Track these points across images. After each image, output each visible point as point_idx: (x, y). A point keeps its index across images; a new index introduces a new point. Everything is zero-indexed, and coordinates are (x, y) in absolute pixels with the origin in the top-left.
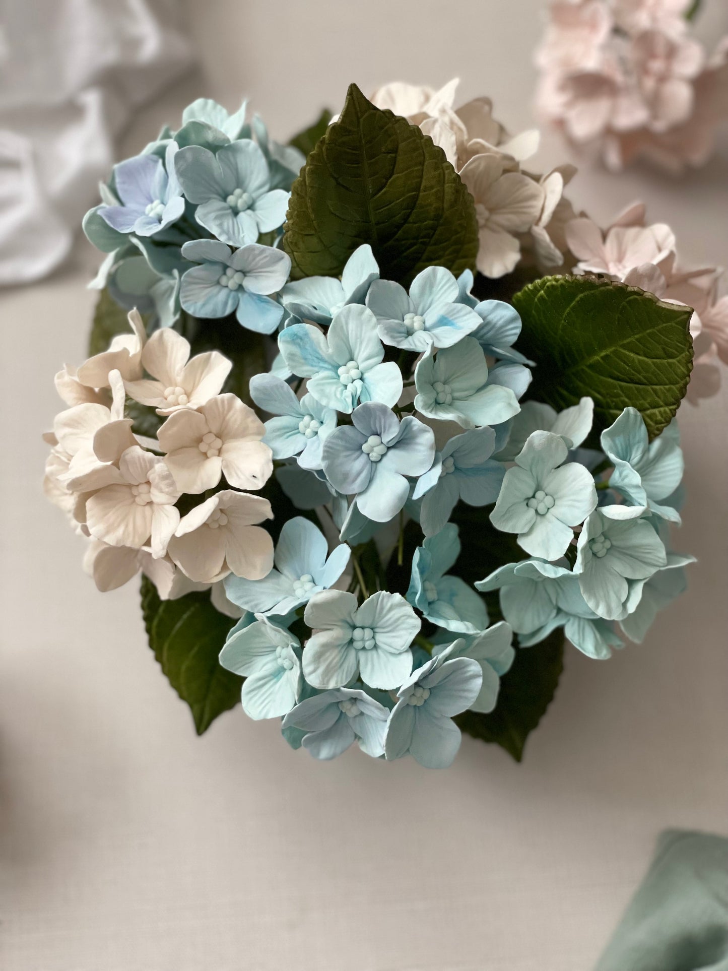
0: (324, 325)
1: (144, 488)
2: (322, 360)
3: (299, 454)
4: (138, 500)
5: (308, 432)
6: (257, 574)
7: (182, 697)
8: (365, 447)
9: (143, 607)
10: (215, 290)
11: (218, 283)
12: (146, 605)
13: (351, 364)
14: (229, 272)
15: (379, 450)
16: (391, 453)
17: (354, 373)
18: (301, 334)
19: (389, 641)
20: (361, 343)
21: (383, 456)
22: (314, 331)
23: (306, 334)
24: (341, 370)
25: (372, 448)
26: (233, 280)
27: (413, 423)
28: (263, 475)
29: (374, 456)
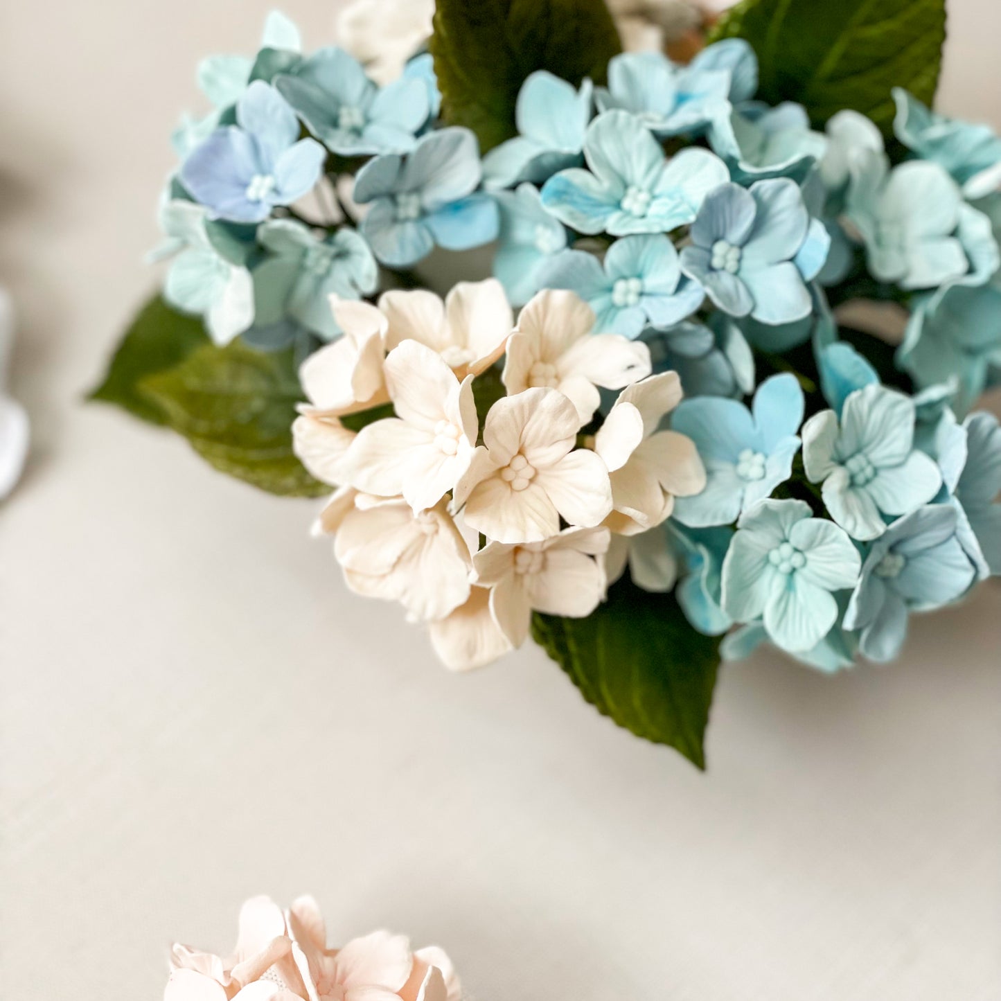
0: (580, 162)
1: (520, 462)
2: (600, 205)
3: (648, 321)
4: (516, 485)
5: (632, 298)
6: (696, 484)
7: (656, 740)
8: (716, 262)
9: (553, 657)
10: (397, 229)
11: (395, 220)
12: (554, 651)
13: (632, 191)
14: (402, 199)
15: (734, 254)
16: (748, 251)
17: (644, 196)
18: (561, 187)
19: (887, 451)
20: (630, 159)
21: (739, 260)
22: (574, 175)
23: (568, 184)
24: (626, 204)
25: (725, 257)
26: (409, 207)
27: (762, 190)
28: (641, 356)
29: (731, 266)
